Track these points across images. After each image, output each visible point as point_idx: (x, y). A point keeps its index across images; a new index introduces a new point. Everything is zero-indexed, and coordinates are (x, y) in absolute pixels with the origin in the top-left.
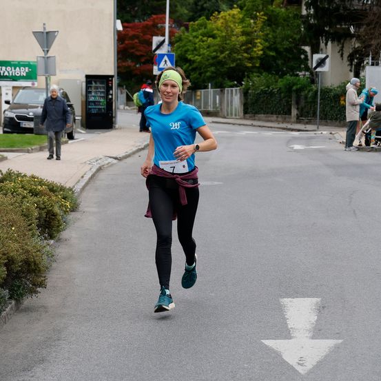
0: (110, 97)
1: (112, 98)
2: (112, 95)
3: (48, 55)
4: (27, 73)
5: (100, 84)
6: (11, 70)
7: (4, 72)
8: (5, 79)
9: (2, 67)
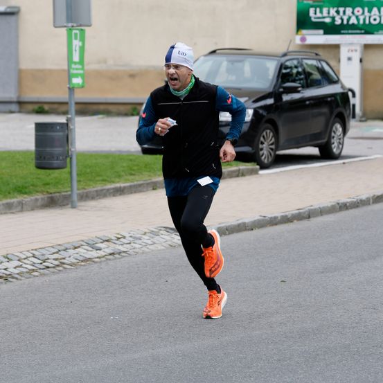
6: (363, 13)
7: (350, 17)
8: (350, 31)
9: (345, 8)
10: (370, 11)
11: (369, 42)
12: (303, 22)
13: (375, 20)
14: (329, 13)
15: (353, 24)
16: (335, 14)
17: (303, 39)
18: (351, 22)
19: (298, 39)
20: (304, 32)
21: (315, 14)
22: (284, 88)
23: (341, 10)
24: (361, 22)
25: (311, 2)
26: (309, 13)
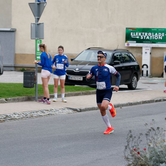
6: (152, 35)
7: (146, 36)
8: (146, 42)
9: (145, 33)
10: (154, 34)
11: (154, 46)
12: (128, 38)
13: (156, 38)
14: (138, 35)
15: (148, 39)
16: (141, 35)
17: (128, 44)
18: (147, 38)
19: (126, 44)
20: (128, 42)
21: (133, 35)
22: (114, 63)
23: (143, 33)
24: (151, 38)
25: (131, 30)
26: (130, 34)
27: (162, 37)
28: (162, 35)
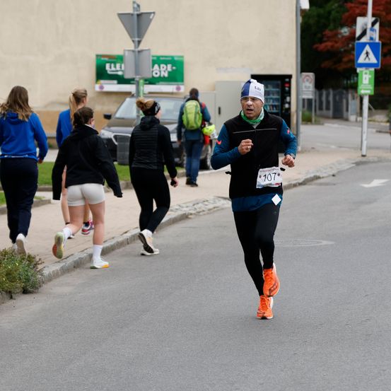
0: (287, 106)
1: (289, 109)
2: (289, 103)
3: (140, 48)
4: (169, 72)
5: (274, 87)
10: (153, 67)
11: (153, 91)
12: (101, 74)
13: (156, 74)
14: (121, 67)
17: (101, 87)
19: (97, 88)
20: (102, 81)
21: (111, 67)
25: (106, 59)
26: (105, 67)
27: (167, 72)
28: (167, 69)
